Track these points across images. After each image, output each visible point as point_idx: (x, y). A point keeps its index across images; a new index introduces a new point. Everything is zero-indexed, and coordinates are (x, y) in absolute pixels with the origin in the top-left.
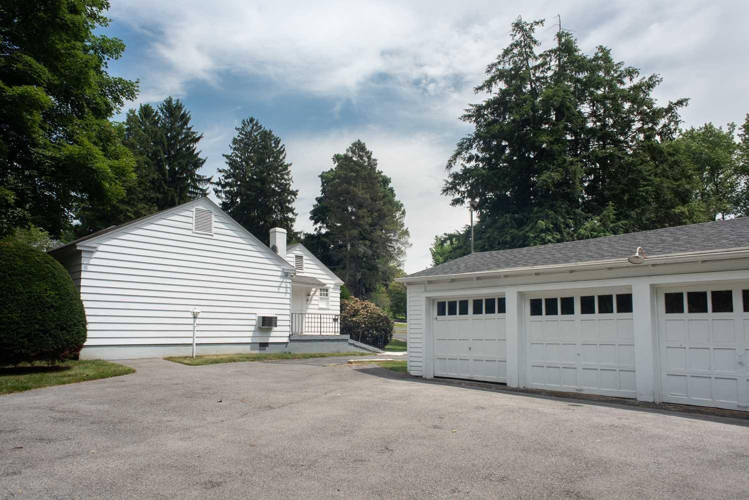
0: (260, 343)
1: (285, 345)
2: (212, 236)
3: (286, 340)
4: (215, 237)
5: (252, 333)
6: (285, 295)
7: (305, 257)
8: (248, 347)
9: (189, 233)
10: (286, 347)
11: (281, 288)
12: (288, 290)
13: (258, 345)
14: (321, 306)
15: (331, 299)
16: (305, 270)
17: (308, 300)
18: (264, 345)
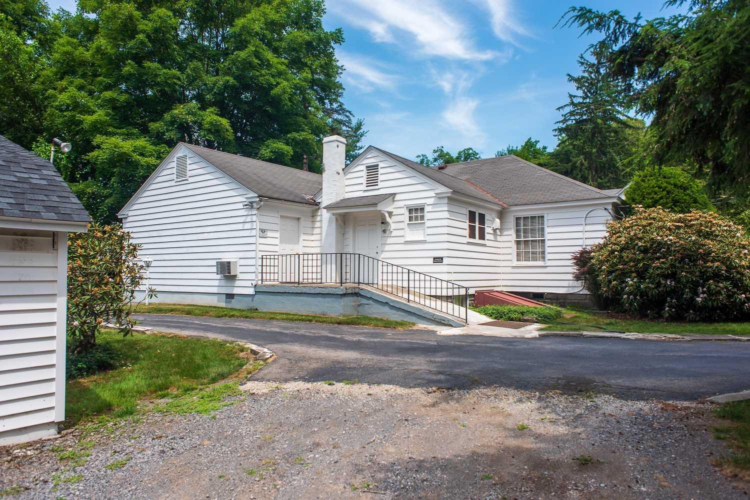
0: (227, 294)
1: (251, 298)
2: (187, 180)
3: (251, 291)
4: (191, 180)
5: (218, 281)
6: (251, 232)
7: (381, 165)
8: (215, 298)
9: (173, 183)
10: (252, 300)
11: (246, 224)
12: (253, 226)
13: (224, 296)
14: (409, 238)
15: (428, 224)
16: (381, 185)
17: (384, 231)
18: (230, 296)
